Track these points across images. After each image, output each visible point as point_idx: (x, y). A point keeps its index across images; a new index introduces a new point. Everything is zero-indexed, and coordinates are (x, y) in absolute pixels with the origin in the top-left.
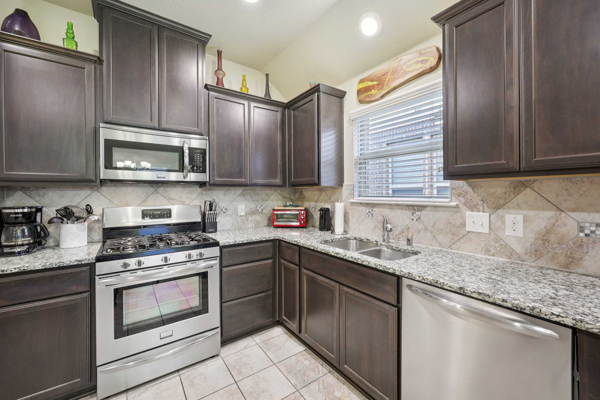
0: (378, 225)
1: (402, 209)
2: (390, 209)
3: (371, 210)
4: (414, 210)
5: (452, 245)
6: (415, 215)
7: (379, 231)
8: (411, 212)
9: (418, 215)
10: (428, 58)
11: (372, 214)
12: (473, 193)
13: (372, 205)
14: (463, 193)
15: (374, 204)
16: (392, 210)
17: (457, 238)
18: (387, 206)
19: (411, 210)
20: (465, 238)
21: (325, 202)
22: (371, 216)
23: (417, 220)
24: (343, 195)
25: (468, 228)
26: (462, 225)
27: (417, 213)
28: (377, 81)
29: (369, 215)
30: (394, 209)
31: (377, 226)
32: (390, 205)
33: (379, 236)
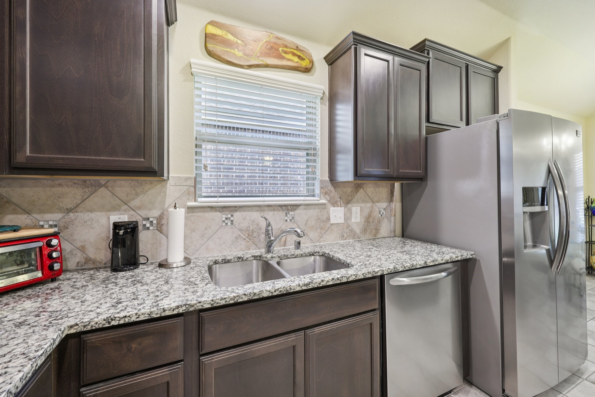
0: (242, 235)
1: (274, 210)
2: (259, 211)
3: (229, 216)
4: (287, 210)
5: (321, 238)
6: (288, 216)
7: (243, 243)
8: (284, 213)
9: (292, 215)
10: (304, 57)
11: (232, 221)
12: (335, 191)
13: (232, 209)
14: (328, 192)
15: (235, 207)
16: (262, 212)
17: (324, 232)
18: (256, 208)
19: (285, 211)
20: (329, 230)
22: (229, 224)
23: (291, 220)
24: (167, 194)
25: (332, 221)
26: (328, 219)
27: (290, 213)
29: (227, 224)
30: (265, 211)
31: (240, 236)
32: (259, 206)
33: (244, 249)
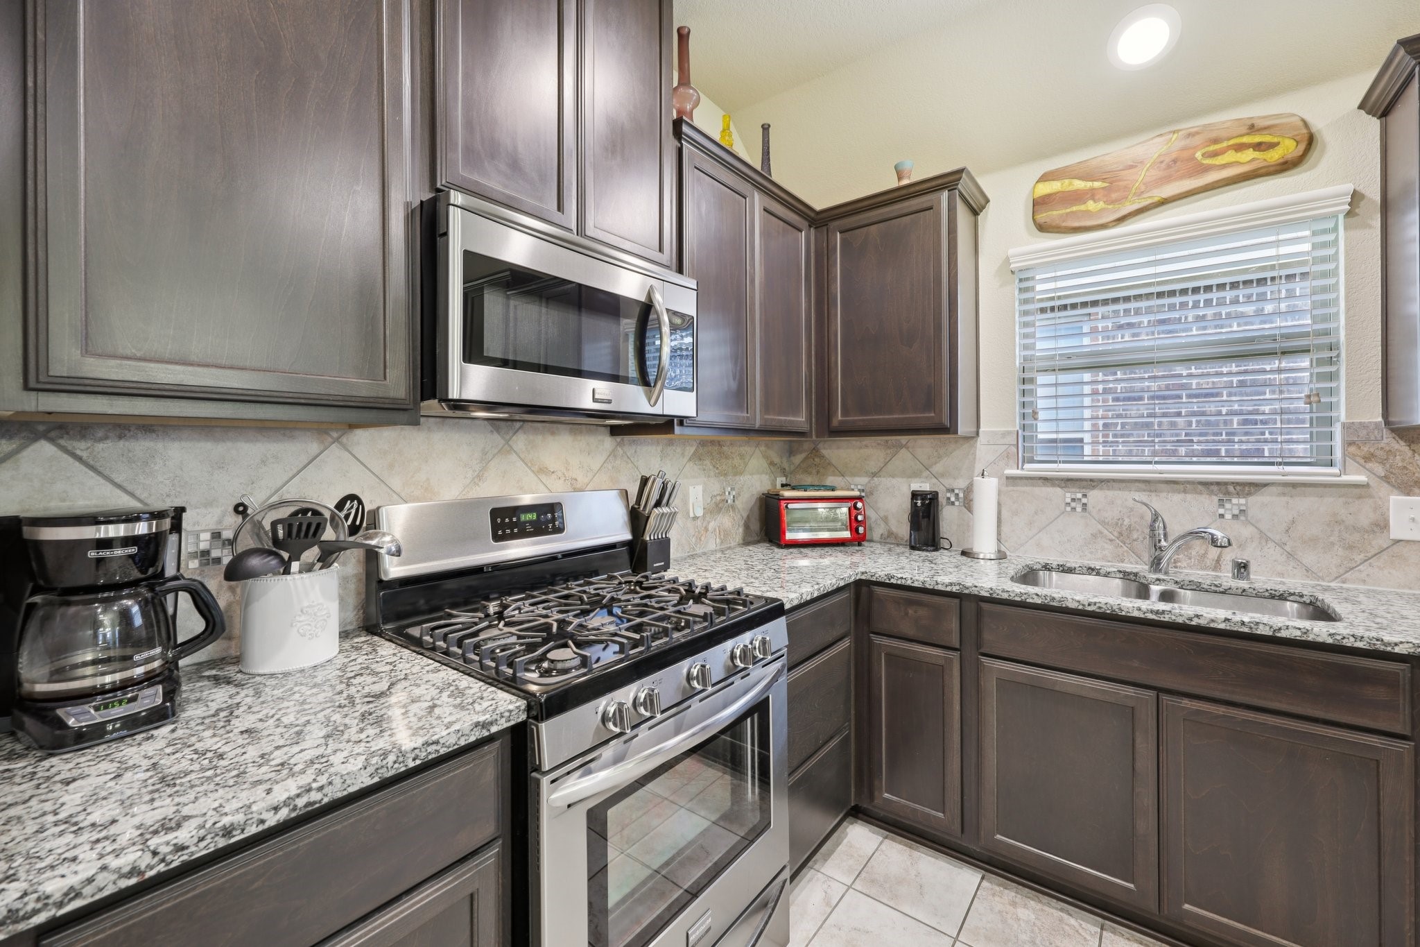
0: (1106, 532)
1: (1185, 491)
2: (1144, 491)
3: (1079, 496)
4: (1225, 494)
5: (1347, 572)
6: (1228, 506)
7: (1109, 547)
8: (1215, 499)
9: (1239, 505)
10: (1275, 140)
11: (1085, 505)
12: (1409, 453)
13: (1085, 483)
14: (1378, 453)
15: (1091, 480)
16: (1153, 494)
17: (1362, 556)
18: (1137, 484)
19: (1216, 495)
20: (1385, 556)
21: (910, 477)
22: (1079, 509)
23: (1235, 517)
24: (977, 457)
25: (1396, 532)
26: (1377, 525)
27: (1235, 501)
28: (1104, 180)
29: (1074, 509)
30: (1161, 492)
31: (1101, 533)
32: (1147, 482)
33: (1110, 559)
